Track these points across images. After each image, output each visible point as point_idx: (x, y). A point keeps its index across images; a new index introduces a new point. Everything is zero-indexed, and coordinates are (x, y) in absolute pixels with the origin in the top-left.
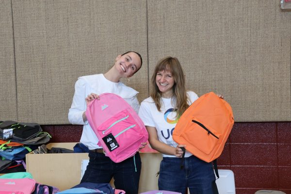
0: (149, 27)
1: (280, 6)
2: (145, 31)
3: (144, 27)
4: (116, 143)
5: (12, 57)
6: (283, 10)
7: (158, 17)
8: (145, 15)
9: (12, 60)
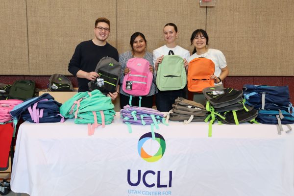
0: (118, 14)
1: (200, 4)
2: (115, 15)
3: (115, 13)
4: (131, 88)
5: (26, 29)
6: (201, 7)
7: (124, 7)
8: (115, 5)
9: (26, 31)
